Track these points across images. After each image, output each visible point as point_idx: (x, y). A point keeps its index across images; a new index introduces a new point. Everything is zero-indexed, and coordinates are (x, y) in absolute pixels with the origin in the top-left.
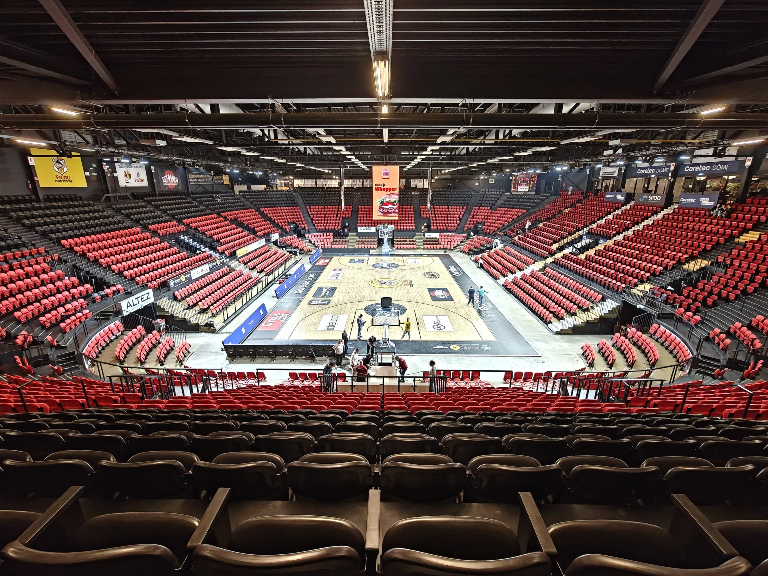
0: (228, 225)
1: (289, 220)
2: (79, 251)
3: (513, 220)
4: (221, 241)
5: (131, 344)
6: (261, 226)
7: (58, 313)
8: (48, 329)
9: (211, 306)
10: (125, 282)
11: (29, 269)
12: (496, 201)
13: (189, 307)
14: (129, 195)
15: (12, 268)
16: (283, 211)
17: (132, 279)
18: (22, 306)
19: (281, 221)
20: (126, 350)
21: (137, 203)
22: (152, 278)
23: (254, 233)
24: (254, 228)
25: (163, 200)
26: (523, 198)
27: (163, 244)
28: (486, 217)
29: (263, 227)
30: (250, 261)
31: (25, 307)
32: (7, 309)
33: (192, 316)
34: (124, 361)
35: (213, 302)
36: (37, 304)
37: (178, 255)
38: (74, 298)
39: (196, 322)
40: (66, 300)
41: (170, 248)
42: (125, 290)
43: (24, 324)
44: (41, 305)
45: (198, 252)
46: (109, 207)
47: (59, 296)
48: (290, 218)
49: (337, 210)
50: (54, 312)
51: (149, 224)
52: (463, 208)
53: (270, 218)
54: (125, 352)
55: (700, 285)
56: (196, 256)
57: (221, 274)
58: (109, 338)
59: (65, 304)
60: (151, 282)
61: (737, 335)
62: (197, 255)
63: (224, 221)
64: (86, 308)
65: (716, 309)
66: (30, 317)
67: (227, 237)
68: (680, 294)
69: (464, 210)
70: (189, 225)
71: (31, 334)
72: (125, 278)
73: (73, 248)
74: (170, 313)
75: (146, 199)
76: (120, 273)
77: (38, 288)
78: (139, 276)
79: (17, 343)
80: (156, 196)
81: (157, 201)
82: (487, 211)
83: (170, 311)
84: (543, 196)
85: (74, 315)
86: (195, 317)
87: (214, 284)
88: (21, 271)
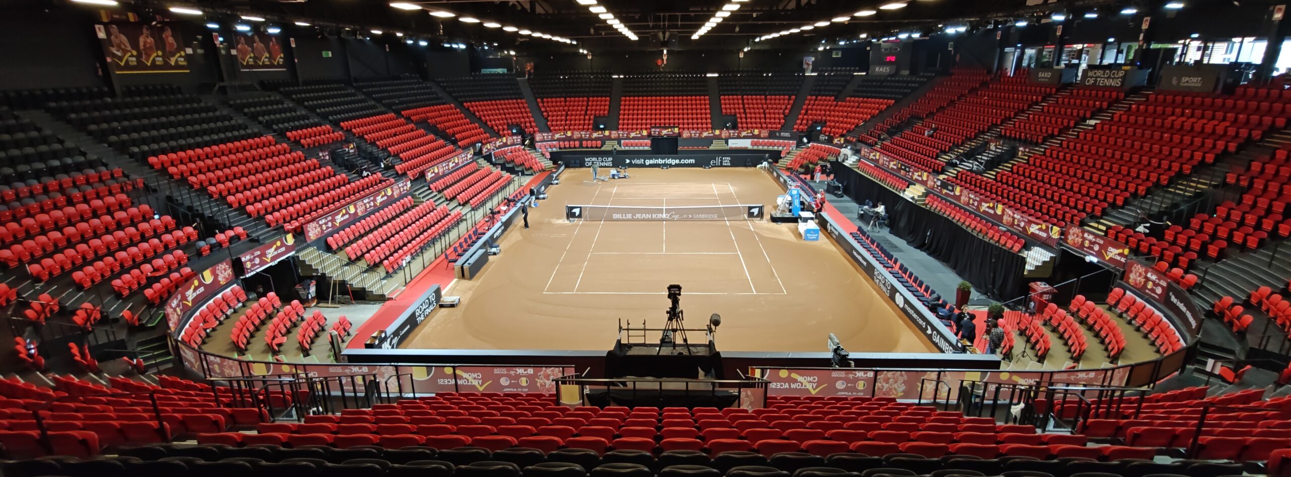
0: (412, 130)
1: (509, 121)
2: (176, 174)
3: (873, 117)
4: (401, 155)
5: (257, 322)
6: (464, 131)
7: (142, 273)
8: (126, 300)
9: (385, 259)
10: (249, 222)
11: (98, 203)
12: (844, 87)
13: (351, 262)
14: (255, 85)
15: (70, 202)
16: (500, 106)
17: (260, 218)
18: (86, 262)
19: (498, 122)
20: (249, 331)
21: (269, 96)
22: (291, 217)
23: (454, 142)
24: (454, 135)
25: (309, 92)
26: (889, 81)
27: (309, 162)
28: (828, 113)
29: (469, 133)
30: (447, 187)
31: (91, 263)
32: (62, 268)
33: (355, 277)
34: (246, 350)
35: (388, 253)
36: (110, 259)
37: (333, 179)
38: (167, 249)
39: (360, 286)
40: (155, 252)
41: (320, 168)
42: (248, 236)
43: (89, 291)
44: (116, 260)
45: (365, 174)
46: (225, 103)
47: (145, 245)
48: (511, 119)
49: (585, 103)
50: (136, 272)
51: (287, 130)
52: (789, 99)
53: (480, 119)
54: (248, 334)
55: (1195, 223)
56: (362, 181)
57: (402, 209)
58: (223, 313)
59: (154, 258)
60: (289, 222)
61: (1264, 308)
62: (363, 178)
63: (407, 124)
64: (186, 266)
65: (1224, 263)
66: (98, 279)
67: (410, 149)
68: (1161, 238)
69: (791, 102)
70: (351, 130)
71: (98, 308)
72: (249, 216)
73: (167, 169)
74: (320, 272)
75: (282, 89)
76: (241, 209)
77: (111, 233)
78: (271, 213)
79: (74, 322)
80: (298, 85)
81: (300, 92)
82: (830, 103)
83: (320, 268)
84: (924, 77)
85: (167, 275)
86: (359, 279)
87: (390, 224)
88: (85, 207)
